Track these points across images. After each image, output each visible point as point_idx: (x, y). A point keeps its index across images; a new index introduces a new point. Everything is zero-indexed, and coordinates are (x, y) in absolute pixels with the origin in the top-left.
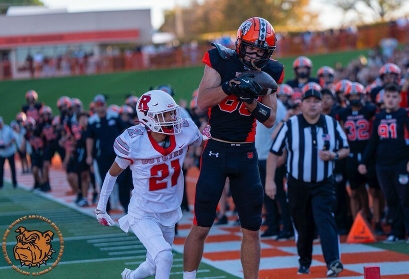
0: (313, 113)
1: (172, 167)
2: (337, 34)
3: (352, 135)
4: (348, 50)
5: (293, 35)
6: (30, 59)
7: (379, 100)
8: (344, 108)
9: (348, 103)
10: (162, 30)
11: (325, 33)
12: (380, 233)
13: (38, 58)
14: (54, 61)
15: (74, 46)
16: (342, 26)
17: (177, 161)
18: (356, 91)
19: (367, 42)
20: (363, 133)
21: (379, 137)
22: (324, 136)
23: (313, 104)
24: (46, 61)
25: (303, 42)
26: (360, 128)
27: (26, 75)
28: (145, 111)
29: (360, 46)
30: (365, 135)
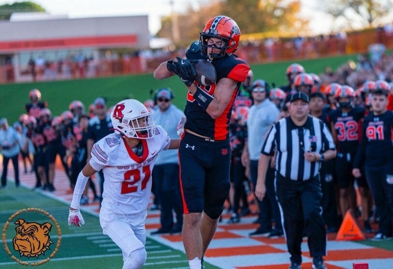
0: (300, 116)
1: (144, 172)
2: (327, 39)
3: (342, 136)
4: (338, 55)
5: (284, 40)
6: (32, 63)
7: (368, 103)
8: (333, 110)
9: (338, 105)
10: (158, 35)
11: (316, 39)
12: (368, 231)
13: (40, 62)
14: (56, 65)
15: (74, 50)
16: (332, 32)
17: (148, 166)
18: (346, 94)
19: (356, 47)
20: (352, 134)
21: (368, 139)
22: (311, 138)
23: (300, 107)
24: (48, 65)
25: (295, 47)
26: (350, 129)
27: (29, 79)
28: (120, 118)
29: (349, 51)
30: (354, 135)
